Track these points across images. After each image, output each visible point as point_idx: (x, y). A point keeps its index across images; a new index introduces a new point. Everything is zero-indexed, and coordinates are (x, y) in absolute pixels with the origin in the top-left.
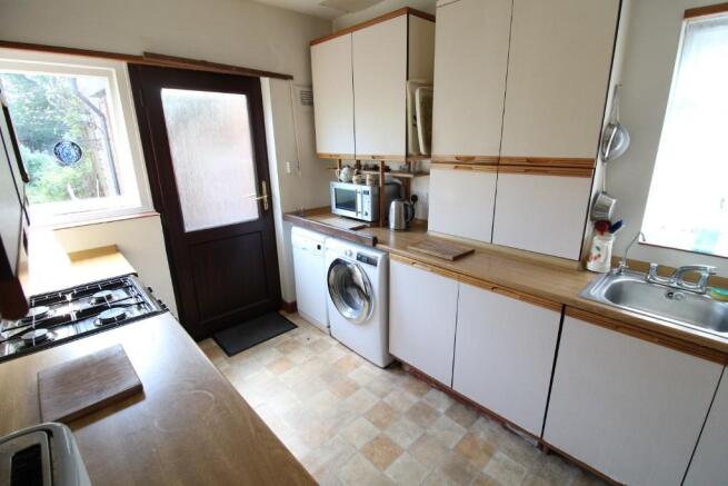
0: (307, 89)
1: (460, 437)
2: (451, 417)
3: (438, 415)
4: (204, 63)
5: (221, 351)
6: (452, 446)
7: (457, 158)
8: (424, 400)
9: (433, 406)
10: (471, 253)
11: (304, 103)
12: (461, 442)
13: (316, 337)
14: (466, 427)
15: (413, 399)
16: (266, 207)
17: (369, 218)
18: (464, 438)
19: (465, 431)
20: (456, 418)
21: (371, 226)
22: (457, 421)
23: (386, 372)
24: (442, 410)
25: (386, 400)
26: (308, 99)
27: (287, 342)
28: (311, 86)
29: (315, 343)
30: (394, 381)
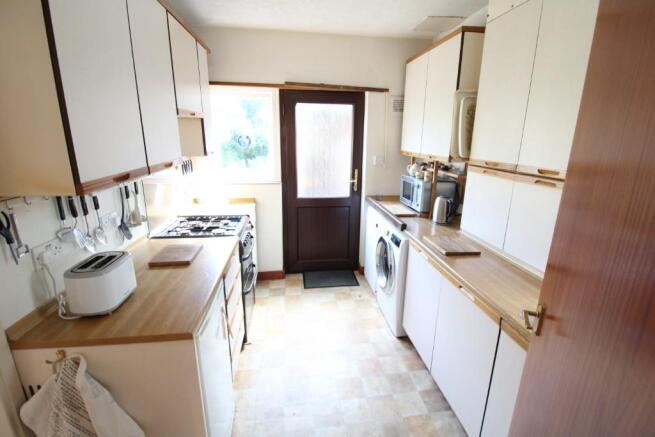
0: (400, 99)
1: (417, 413)
2: (423, 397)
3: (413, 389)
4: (322, 85)
5: (302, 282)
6: (405, 416)
7: (487, 163)
8: (411, 374)
9: (414, 380)
10: (477, 254)
11: (396, 110)
12: (415, 417)
13: (366, 296)
14: (429, 410)
15: (403, 368)
16: (356, 189)
17: (419, 209)
18: (420, 416)
19: (426, 412)
20: (426, 399)
21: (421, 216)
22: (425, 402)
23: (397, 341)
24: (419, 388)
25: (381, 359)
26: (400, 106)
27: (344, 293)
28: (403, 96)
29: (363, 300)
30: (398, 349)
